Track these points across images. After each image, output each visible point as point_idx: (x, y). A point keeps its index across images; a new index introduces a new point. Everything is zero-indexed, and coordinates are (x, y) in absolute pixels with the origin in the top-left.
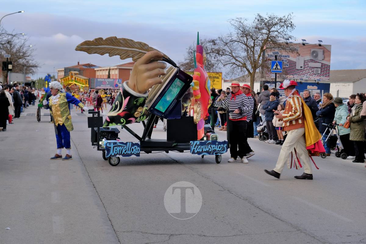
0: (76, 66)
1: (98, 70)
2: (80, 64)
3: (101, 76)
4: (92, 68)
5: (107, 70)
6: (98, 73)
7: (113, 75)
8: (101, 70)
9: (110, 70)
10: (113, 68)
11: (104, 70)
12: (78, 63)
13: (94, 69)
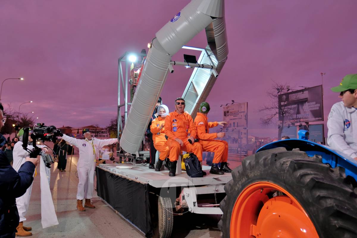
0: (62, 128)
1: (73, 130)
2: (64, 126)
3: (74, 132)
4: (70, 129)
5: (77, 129)
6: (73, 131)
7: (80, 132)
8: (74, 130)
9: (78, 130)
10: (80, 128)
11: (76, 130)
12: (63, 126)
13: (71, 129)
